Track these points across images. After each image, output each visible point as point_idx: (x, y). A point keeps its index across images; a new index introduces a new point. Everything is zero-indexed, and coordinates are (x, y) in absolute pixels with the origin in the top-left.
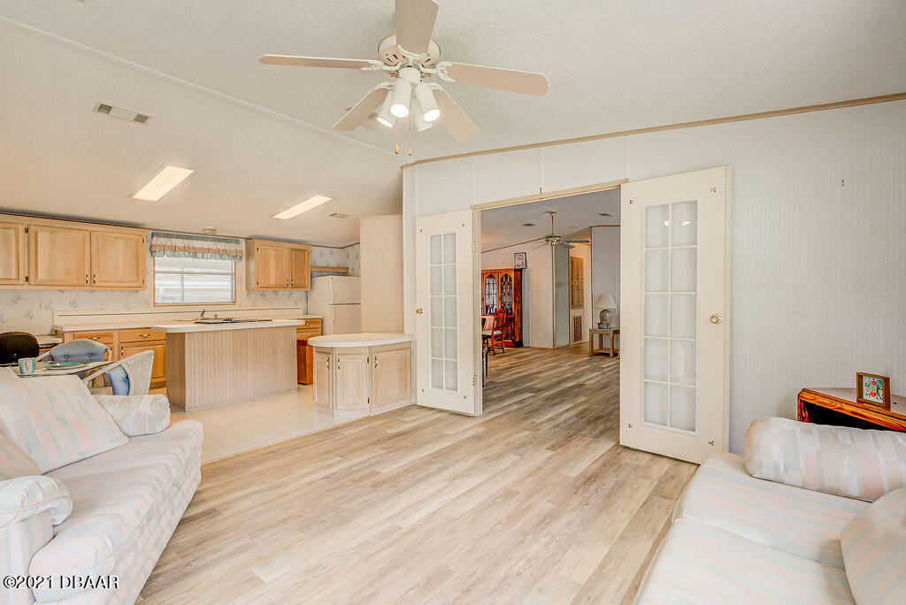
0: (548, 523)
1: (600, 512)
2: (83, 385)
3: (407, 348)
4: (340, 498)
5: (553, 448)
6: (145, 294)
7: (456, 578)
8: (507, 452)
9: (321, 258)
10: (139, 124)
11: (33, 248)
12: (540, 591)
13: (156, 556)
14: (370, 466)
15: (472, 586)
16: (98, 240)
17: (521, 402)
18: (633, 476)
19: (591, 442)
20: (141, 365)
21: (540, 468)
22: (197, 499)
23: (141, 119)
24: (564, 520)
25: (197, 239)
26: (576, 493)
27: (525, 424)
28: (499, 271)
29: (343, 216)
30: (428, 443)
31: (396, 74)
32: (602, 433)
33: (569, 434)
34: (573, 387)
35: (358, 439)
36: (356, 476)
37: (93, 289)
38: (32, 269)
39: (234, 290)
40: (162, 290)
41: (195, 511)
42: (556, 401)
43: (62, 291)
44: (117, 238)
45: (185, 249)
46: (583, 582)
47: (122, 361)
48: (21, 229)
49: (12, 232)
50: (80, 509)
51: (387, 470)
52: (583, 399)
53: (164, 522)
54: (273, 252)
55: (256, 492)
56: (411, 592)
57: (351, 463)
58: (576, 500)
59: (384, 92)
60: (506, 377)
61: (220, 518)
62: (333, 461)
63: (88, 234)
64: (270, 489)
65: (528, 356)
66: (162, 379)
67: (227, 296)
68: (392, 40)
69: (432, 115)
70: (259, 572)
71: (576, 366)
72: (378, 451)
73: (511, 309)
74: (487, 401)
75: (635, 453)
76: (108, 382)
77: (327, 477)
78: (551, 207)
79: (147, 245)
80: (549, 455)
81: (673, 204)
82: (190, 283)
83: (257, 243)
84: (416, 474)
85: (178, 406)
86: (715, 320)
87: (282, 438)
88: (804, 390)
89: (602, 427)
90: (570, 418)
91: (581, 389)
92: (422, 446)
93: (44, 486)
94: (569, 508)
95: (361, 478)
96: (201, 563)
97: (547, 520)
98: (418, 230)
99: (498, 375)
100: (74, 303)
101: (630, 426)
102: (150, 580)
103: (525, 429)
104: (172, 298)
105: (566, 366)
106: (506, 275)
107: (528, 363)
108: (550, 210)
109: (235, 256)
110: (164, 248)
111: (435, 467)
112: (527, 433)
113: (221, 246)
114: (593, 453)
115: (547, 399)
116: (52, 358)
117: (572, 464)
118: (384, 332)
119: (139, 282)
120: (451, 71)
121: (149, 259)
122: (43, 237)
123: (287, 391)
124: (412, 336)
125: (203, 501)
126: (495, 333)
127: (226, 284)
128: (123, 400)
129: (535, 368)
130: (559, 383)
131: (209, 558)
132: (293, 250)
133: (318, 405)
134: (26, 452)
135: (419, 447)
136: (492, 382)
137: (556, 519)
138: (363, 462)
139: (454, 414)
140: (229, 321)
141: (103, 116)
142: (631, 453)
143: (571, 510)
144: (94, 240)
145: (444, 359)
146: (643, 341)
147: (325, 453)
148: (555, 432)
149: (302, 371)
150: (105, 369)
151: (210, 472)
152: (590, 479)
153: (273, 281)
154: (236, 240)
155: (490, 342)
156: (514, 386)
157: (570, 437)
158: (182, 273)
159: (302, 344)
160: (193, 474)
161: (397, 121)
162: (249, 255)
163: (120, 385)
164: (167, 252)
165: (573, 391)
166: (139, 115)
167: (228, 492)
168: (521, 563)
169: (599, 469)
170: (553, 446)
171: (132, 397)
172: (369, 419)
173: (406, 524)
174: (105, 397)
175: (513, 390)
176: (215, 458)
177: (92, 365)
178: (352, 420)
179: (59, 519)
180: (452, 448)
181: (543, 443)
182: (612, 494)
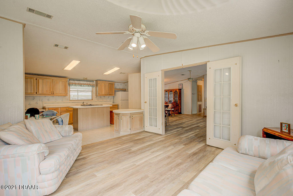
0: (179, 166)
1: (196, 163)
2: (51, 122)
3: (142, 114)
4: (119, 156)
5: (185, 145)
6: (67, 97)
7: (150, 178)
8: (170, 145)
9: (118, 86)
10: (65, 49)
11: (38, 84)
12: (173, 183)
13: (69, 168)
14: (129, 147)
15: (154, 180)
16: (55, 82)
17: (178, 131)
18: (209, 154)
19: (197, 143)
20: (66, 117)
21: (180, 150)
22: (80, 155)
23: (66, 48)
24: (185, 165)
25: (82, 81)
26: (189, 158)
27: (178, 137)
28: (174, 90)
29: (124, 73)
30: (147, 142)
31: (133, 35)
32: (201, 141)
33: (191, 140)
34: (195, 127)
35: (127, 140)
36: (125, 150)
37: (54, 96)
38: (38, 90)
39: (92, 96)
40: (72, 96)
41: (79, 158)
42: (189, 131)
43: (45, 96)
44: (59, 81)
45: (78, 84)
46: (186, 182)
47: (61, 116)
48: (35, 79)
49: (33, 80)
50: (50, 153)
51: (134, 149)
52: (198, 130)
53: (71, 159)
54: (104, 84)
55: (96, 154)
56: (137, 181)
57: (124, 147)
58: (189, 160)
59: (131, 39)
60: (174, 123)
61: (86, 160)
62: (118, 146)
63: (52, 80)
64: (100, 153)
65: (183, 117)
66: (72, 122)
67: (90, 98)
68: (131, 26)
69: (144, 46)
70: (96, 174)
71: (198, 120)
72: (132, 144)
73: (178, 102)
74: (166, 130)
75: (211, 147)
76: (57, 122)
77: (116, 150)
78: (190, 69)
79: (68, 83)
80: (183, 147)
81: (223, 69)
82: (80, 94)
83: (99, 82)
84: (142, 151)
85: (76, 129)
86: (236, 105)
87: (105, 139)
88: (264, 128)
89: (202, 139)
90: (192, 136)
91: (198, 127)
92: (145, 143)
93: (42, 146)
94: (186, 162)
95: (126, 151)
96: (81, 170)
97: (179, 165)
98: (145, 77)
99: (172, 123)
100: (48, 100)
101: (210, 139)
102: (68, 174)
103: (177, 139)
104: (75, 98)
105: (195, 120)
106: (176, 91)
107: (183, 119)
108: (189, 70)
109: (93, 86)
110: (72, 84)
111: (148, 149)
112: (178, 140)
113: (88, 83)
114: (197, 147)
115: (186, 130)
116: (43, 115)
117: (190, 149)
118: (135, 109)
119: (66, 93)
120: (149, 33)
121: (68, 87)
122: (40, 81)
123: (107, 126)
124: (144, 110)
125: (82, 155)
126: (172, 109)
127: (90, 94)
128: (61, 126)
129: (184, 121)
130: (191, 125)
131: (84, 169)
132: (109, 83)
133: (115, 130)
134: (38, 139)
135: (144, 143)
136: (169, 125)
137: (182, 165)
138: (127, 147)
139: (156, 134)
140: (91, 105)
141: (56, 47)
142: (210, 147)
143: (187, 162)
144: (54, 81)
145: (153, 117)
146: (214, 112)
147: (116, 144)
148: (186, 140)
149: (111, 120)
150: (57, 118)
151: (84, 148)
152: (195, 154)
153: (103, 93)
154: (93, 81)
155: (170, 112)
156: (176, 126)
157: (191, 142)
158: (78, 91)
159: (111, 112)
160: (79, 147)
161: (134, 48)
162: (97, 85)
163: (60, 123)
164: (73, 85)
165: (195, 128)
166: (65, 47)
167: (89, 153)
168: (169, 176)
169: (198, 151)
170: (185, 144)
171: (64, 126)
172: (130, 135)
173: (137, 164)
174: (57, 125)
175: (176, 127)
176: (85, 144)
177: (53, 117)
178: (125, 135)
179: (46, 155)
180: (154, 144)
181: (183, 143)
182: (201, 158)
